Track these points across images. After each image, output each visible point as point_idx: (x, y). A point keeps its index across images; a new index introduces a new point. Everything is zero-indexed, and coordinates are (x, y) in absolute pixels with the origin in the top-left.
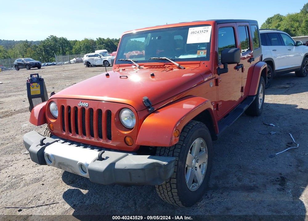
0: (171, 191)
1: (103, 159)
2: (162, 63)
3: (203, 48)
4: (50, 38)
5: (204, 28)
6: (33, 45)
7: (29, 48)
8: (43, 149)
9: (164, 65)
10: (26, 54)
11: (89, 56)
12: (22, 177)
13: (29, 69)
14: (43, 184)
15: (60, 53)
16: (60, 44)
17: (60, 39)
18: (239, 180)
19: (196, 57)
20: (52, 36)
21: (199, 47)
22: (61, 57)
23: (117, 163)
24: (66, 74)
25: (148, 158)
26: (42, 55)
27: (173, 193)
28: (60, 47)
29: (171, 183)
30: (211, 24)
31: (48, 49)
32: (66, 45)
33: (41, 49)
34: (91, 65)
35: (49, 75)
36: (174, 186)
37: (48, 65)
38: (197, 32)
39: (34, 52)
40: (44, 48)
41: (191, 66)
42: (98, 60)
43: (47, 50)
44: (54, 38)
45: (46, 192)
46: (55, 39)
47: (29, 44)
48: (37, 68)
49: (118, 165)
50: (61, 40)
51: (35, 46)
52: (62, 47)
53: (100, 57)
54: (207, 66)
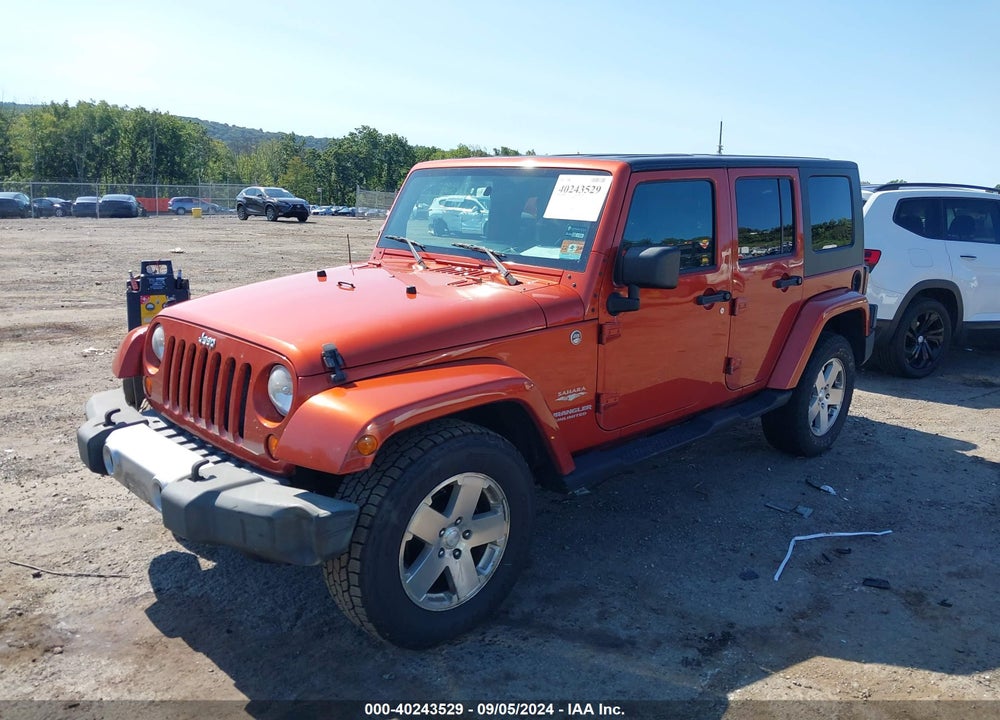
0: (348, 590)
1: (202, 479)
2: (477, 261)
3: (577, 235)
4: (360, 132)
5: (594, 180)
6: (307, 149)
7: (296, 158)
8: (105, 434)
9: (481, 267)
10: (285, 173)
11: (448, 204)
12: (83, 503)
13: (275, 220)
14: (119, 529)
15: (380, 181)
16: (387, 153)
17: (388, 138)
18: (602, 616)
19: (557, 257)
20: (364, 128)
21: (571, 232)
22: (377, 194)
23: (223, 495)
24: (366, 247)
25: (297, 496)
26: (329, 181)
27: (354, 598)
28: (382, 162)
29: (350, 570)
30: (614, 169)
31: (349, 165)
32: (401, 159)
33: (327, 165)
34: (449, 232)
35: (316, 246)
36: (355, 579)
37: (337, 213)
38: (575, 188)
39: (306, 170)
40: (338, 160)
41: (538, 280)
42: (471, 217)
43: (345, 168)
44: (370, 134)
45: (115, 548)
46: (372, 137)
47: (298, 144)
48: (296, 219)
49: (225, 500)
50: (389, 142)
51: (313, 153)
52: (390, 164)
53: (479, 212)
54: (575, 286)
